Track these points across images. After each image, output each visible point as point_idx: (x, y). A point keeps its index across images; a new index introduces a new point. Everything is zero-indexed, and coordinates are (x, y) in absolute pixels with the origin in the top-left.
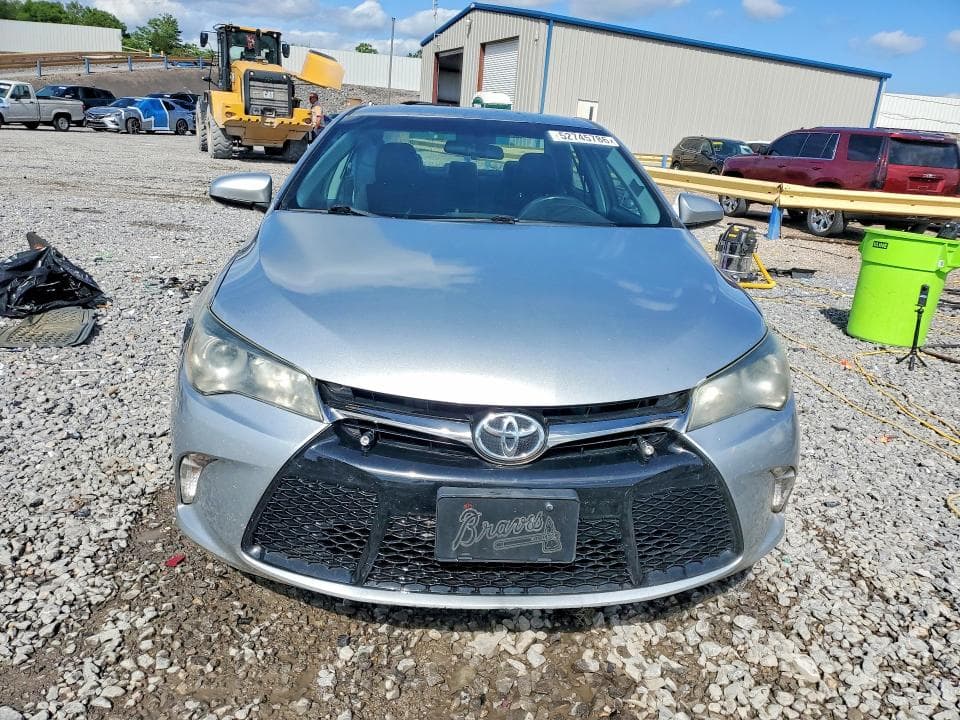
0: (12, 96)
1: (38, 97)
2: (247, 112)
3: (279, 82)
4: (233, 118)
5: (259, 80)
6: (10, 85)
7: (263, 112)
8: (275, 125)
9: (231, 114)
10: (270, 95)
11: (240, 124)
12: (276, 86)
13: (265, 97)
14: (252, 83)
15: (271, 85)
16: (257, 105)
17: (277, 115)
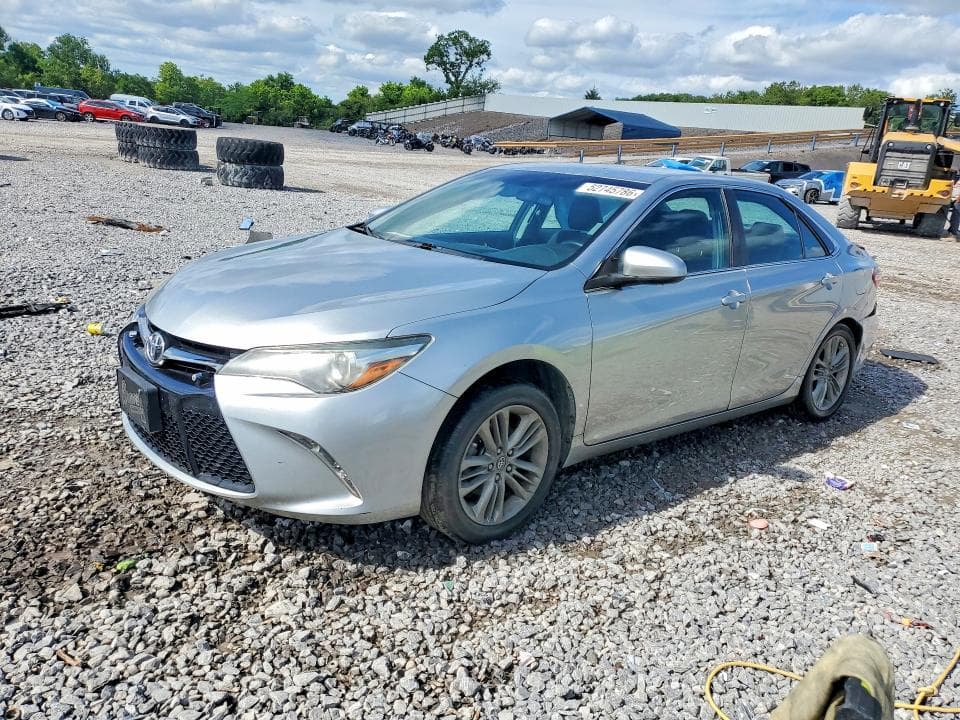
0: (711, 170)
1: (732, 170)
2: (875, 184)
3: (922, 152)
4: (857, 189)
5: (898, 151)
6: (711, 160)
7: (893, 183)
8: (904, 196)
9: (857, 185)
10: (906, 166)
11: (865, 194)
12: (915, 156)
13: (899, 168)
14: (888, 154)
15: (910, 155)
16: (888, 176)
17: (909, 186)
